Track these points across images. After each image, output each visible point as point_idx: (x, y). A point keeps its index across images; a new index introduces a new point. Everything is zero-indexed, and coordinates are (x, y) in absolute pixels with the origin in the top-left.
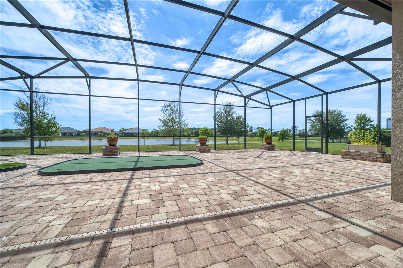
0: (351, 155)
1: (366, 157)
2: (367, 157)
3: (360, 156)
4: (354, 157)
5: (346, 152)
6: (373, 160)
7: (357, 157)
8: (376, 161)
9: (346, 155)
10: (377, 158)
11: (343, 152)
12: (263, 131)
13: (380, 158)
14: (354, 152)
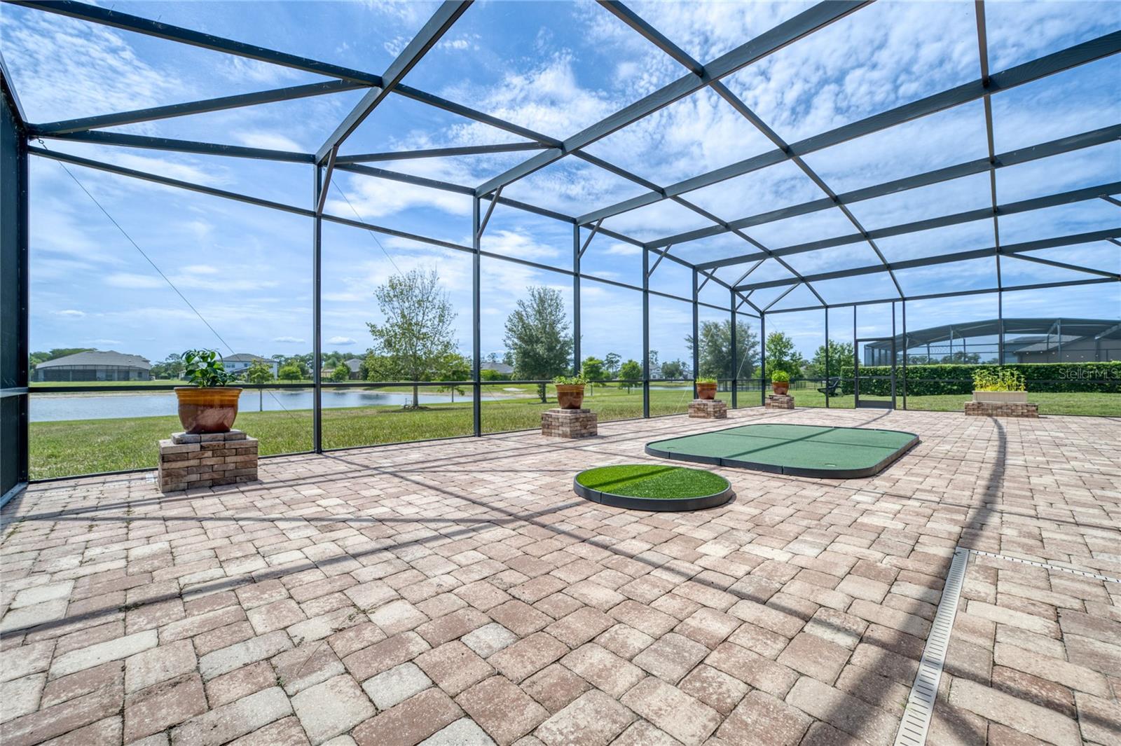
0: (983, 409)
1: (1010, 411)
2: (1013, 411)
3: (999, 410)
4: (990, 411)
5: (973, 405)
6: (1023, 415)
7: (995, 412)
8: (1027, 416)
9: (974, 409)
10: (1028, 411)
11: (968, 405)
12: (594, 365)
13: (1034, 411)
14: (988, 405)
